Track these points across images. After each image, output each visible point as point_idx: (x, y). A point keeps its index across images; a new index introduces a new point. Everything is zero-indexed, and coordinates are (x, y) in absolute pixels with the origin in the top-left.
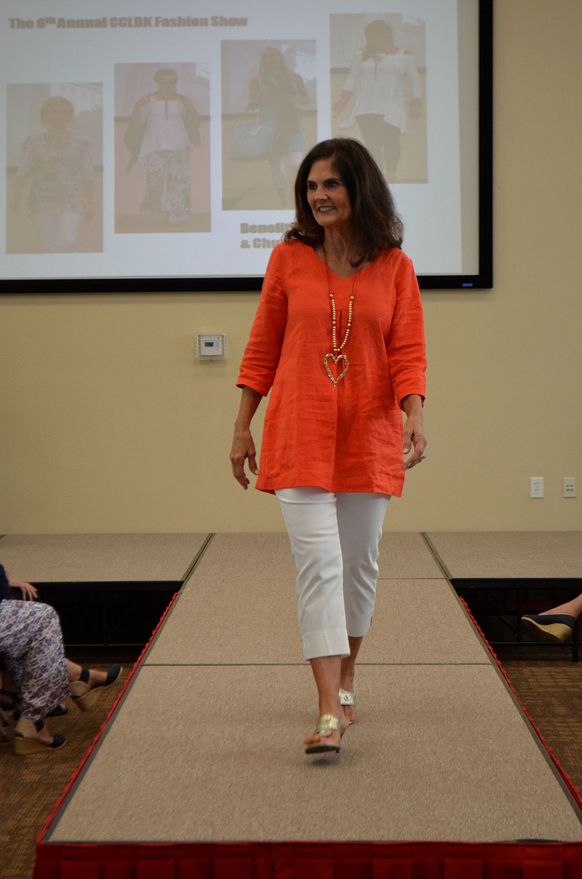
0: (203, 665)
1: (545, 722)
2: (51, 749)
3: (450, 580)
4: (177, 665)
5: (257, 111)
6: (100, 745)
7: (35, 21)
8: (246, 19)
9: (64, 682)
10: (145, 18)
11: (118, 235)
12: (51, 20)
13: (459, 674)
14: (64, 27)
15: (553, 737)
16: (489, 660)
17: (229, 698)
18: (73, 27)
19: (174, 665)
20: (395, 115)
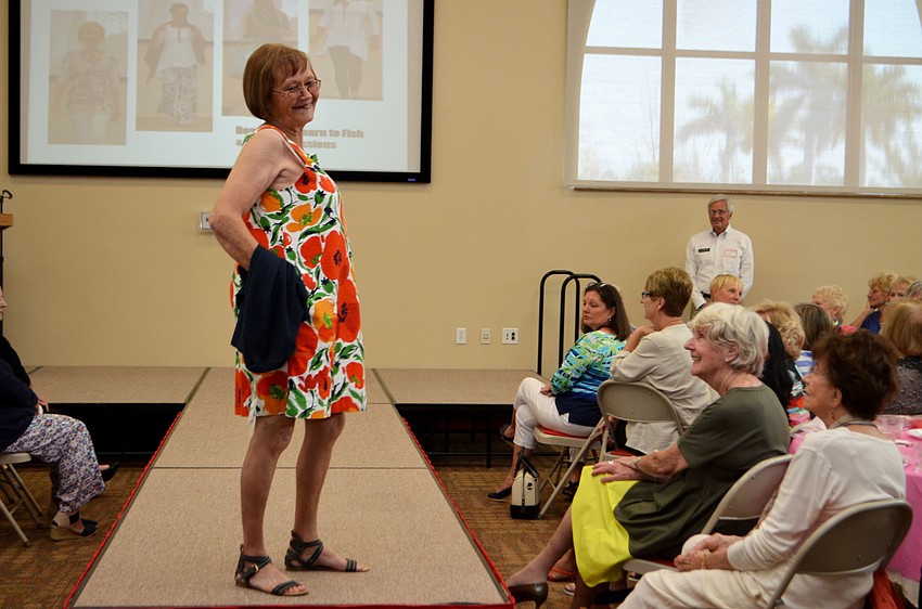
1: (468, 513)
2: (79, 537)
3: (395, 405)
11: (138, 131)
13: (402, 476)
15: (474, 524)
16: (425, 465)
20: (359, 48)
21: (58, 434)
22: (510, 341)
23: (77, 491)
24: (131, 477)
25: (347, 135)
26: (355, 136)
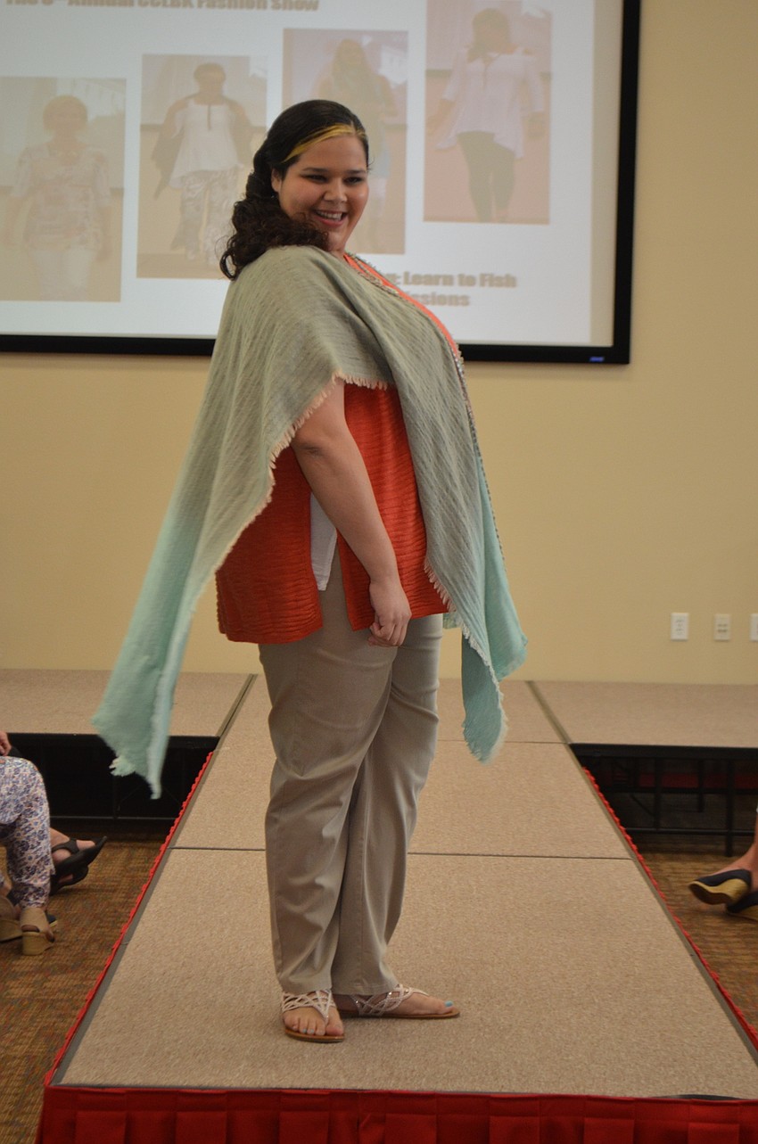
0: (252, 849)
3: (570, 746)
6: (123, 954)
8: (317, 2)
11: (141, 279)
13: (589, 871)
14: (77, 4)
16: (627, 853)
20: (509, 135)
24: (130, 858)
25: (487, 283)
26: (500, 285)
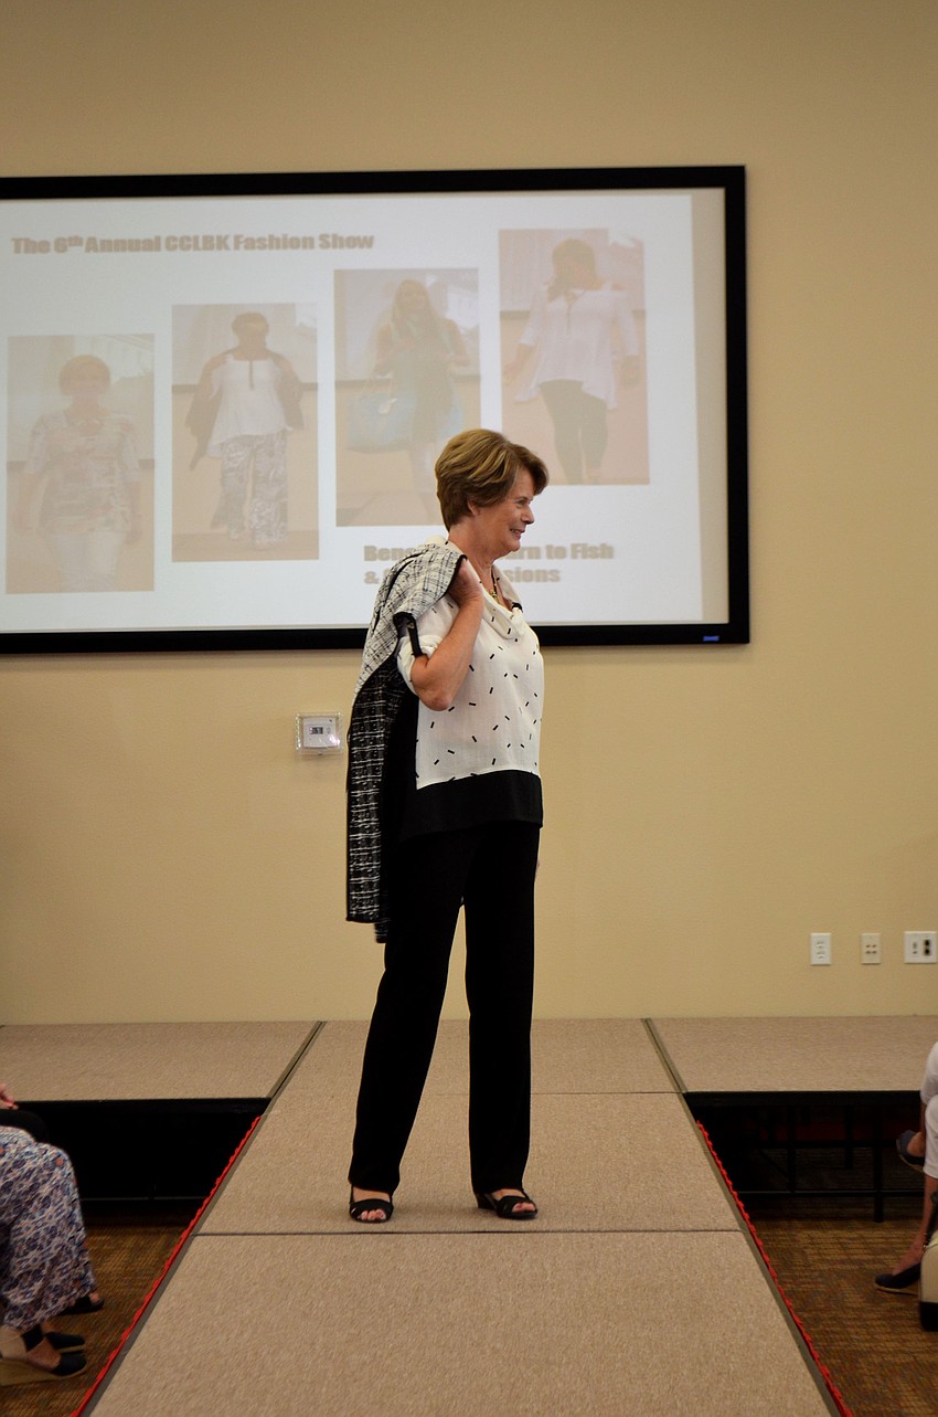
0: (291, 1234)
1: (830, 1319)
2: (53, 1377)
3: (684, 1095)
4: (249, 1234)
5: (389, 376)
6: (119, 1365)
7: (52, 241)
8: (372, 238)
9: (77, 1270)
10: (219, 237)
11: (177, 563)
12: (76, 241)
13: (689, 1248)
14: (96, 250)
15: (841, 1343)
16: (736, 1223)
17: (327, 1288)
18: (110, 250)
19: (244, 1234)
20: (598, 381)
21: (17, 1172)
22: (921, 958)
23: (38, 1285)
25: (580, 555)
26: (595, 556)
